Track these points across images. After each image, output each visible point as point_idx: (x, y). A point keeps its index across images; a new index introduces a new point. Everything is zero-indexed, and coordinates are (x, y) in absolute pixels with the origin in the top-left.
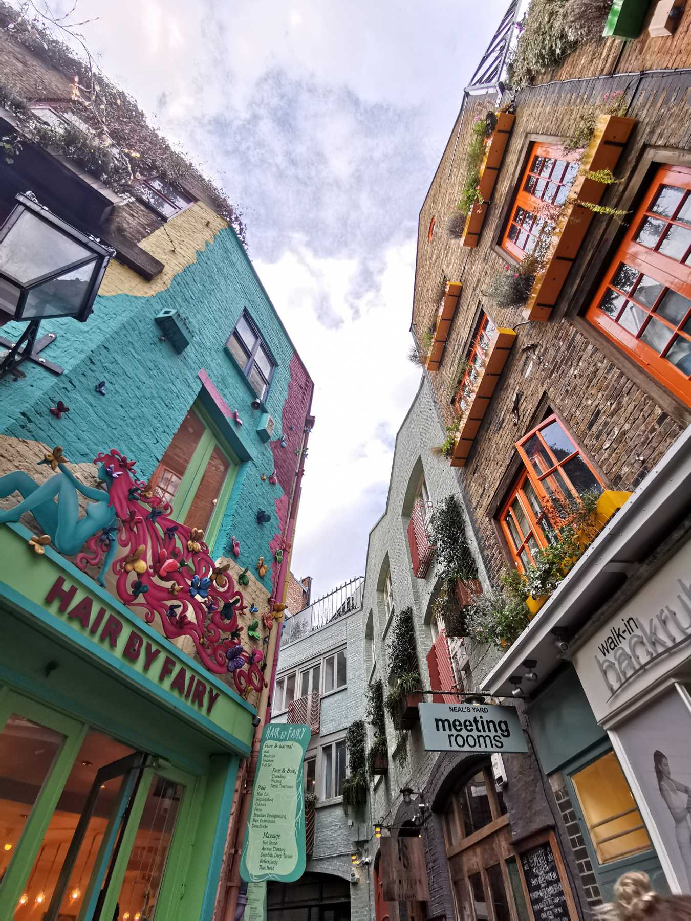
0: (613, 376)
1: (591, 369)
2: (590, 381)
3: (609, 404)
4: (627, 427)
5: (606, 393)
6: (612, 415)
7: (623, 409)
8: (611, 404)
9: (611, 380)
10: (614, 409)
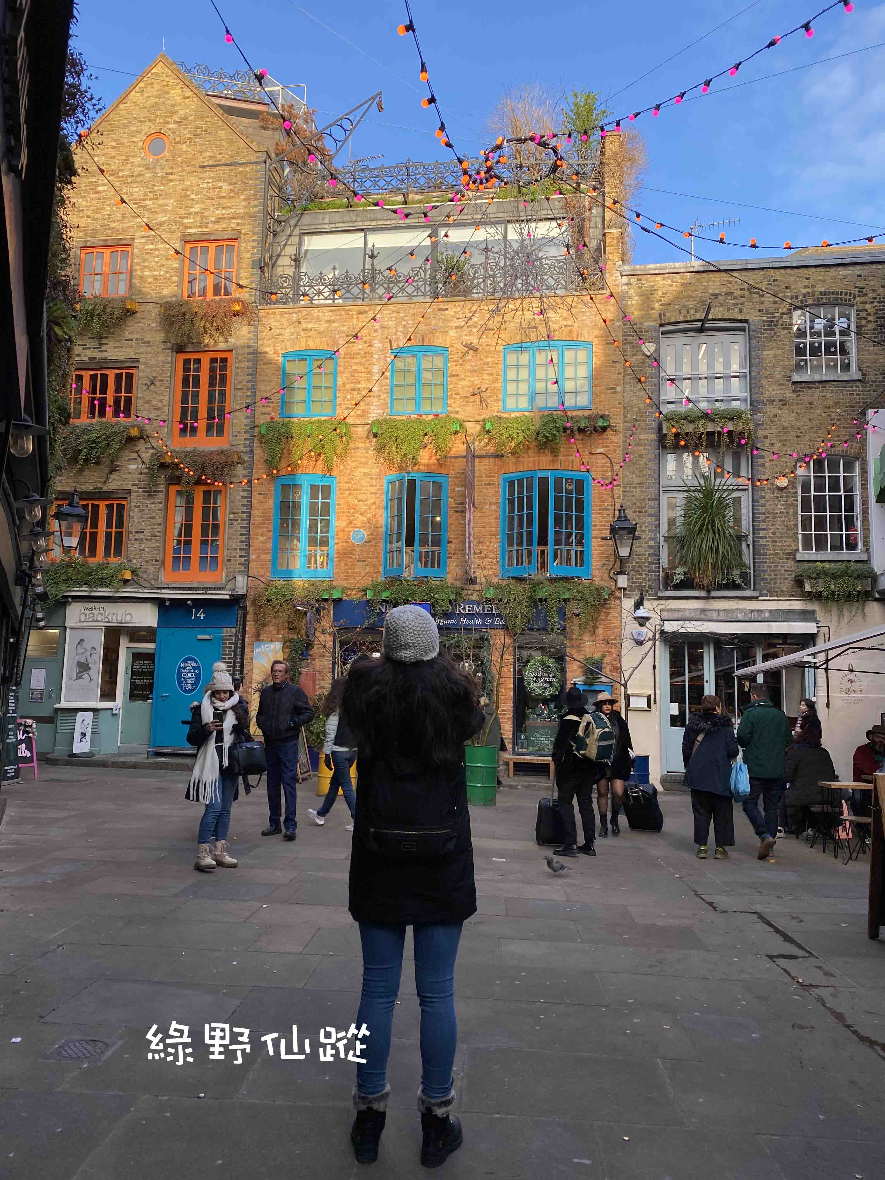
1: (154, 514)
6: (146, 539)
8: (149, 536)
10: (149, 539)
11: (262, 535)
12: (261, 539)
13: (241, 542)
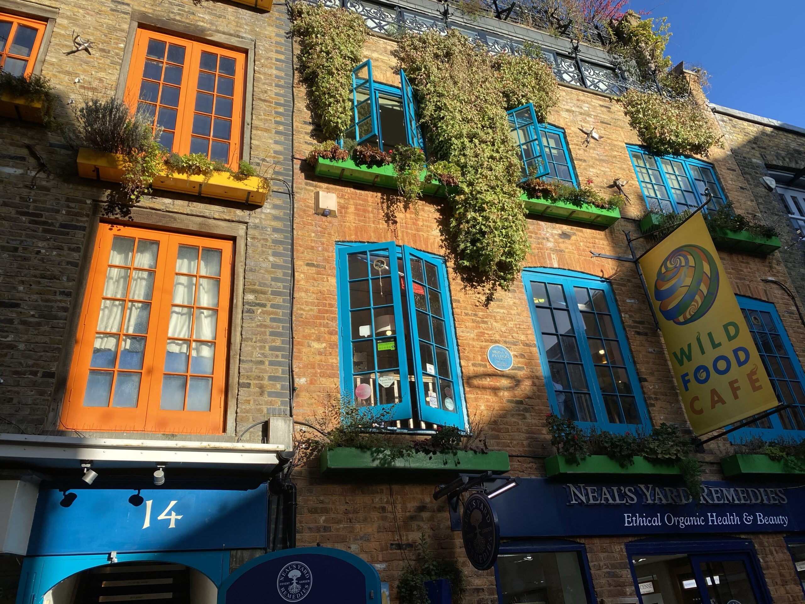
0: (60, 301)
1: (56, 271)
2: (43, 276)
3: (32, 313)
4: (22, 346)
5: (41, 303)
6: (23, 323)
7: (36, 332)
8: (33, 316)
9: (56, 301)
10: (31, 322)
11: (318, 339)
12: (316, 345)
13: (272, 349)
